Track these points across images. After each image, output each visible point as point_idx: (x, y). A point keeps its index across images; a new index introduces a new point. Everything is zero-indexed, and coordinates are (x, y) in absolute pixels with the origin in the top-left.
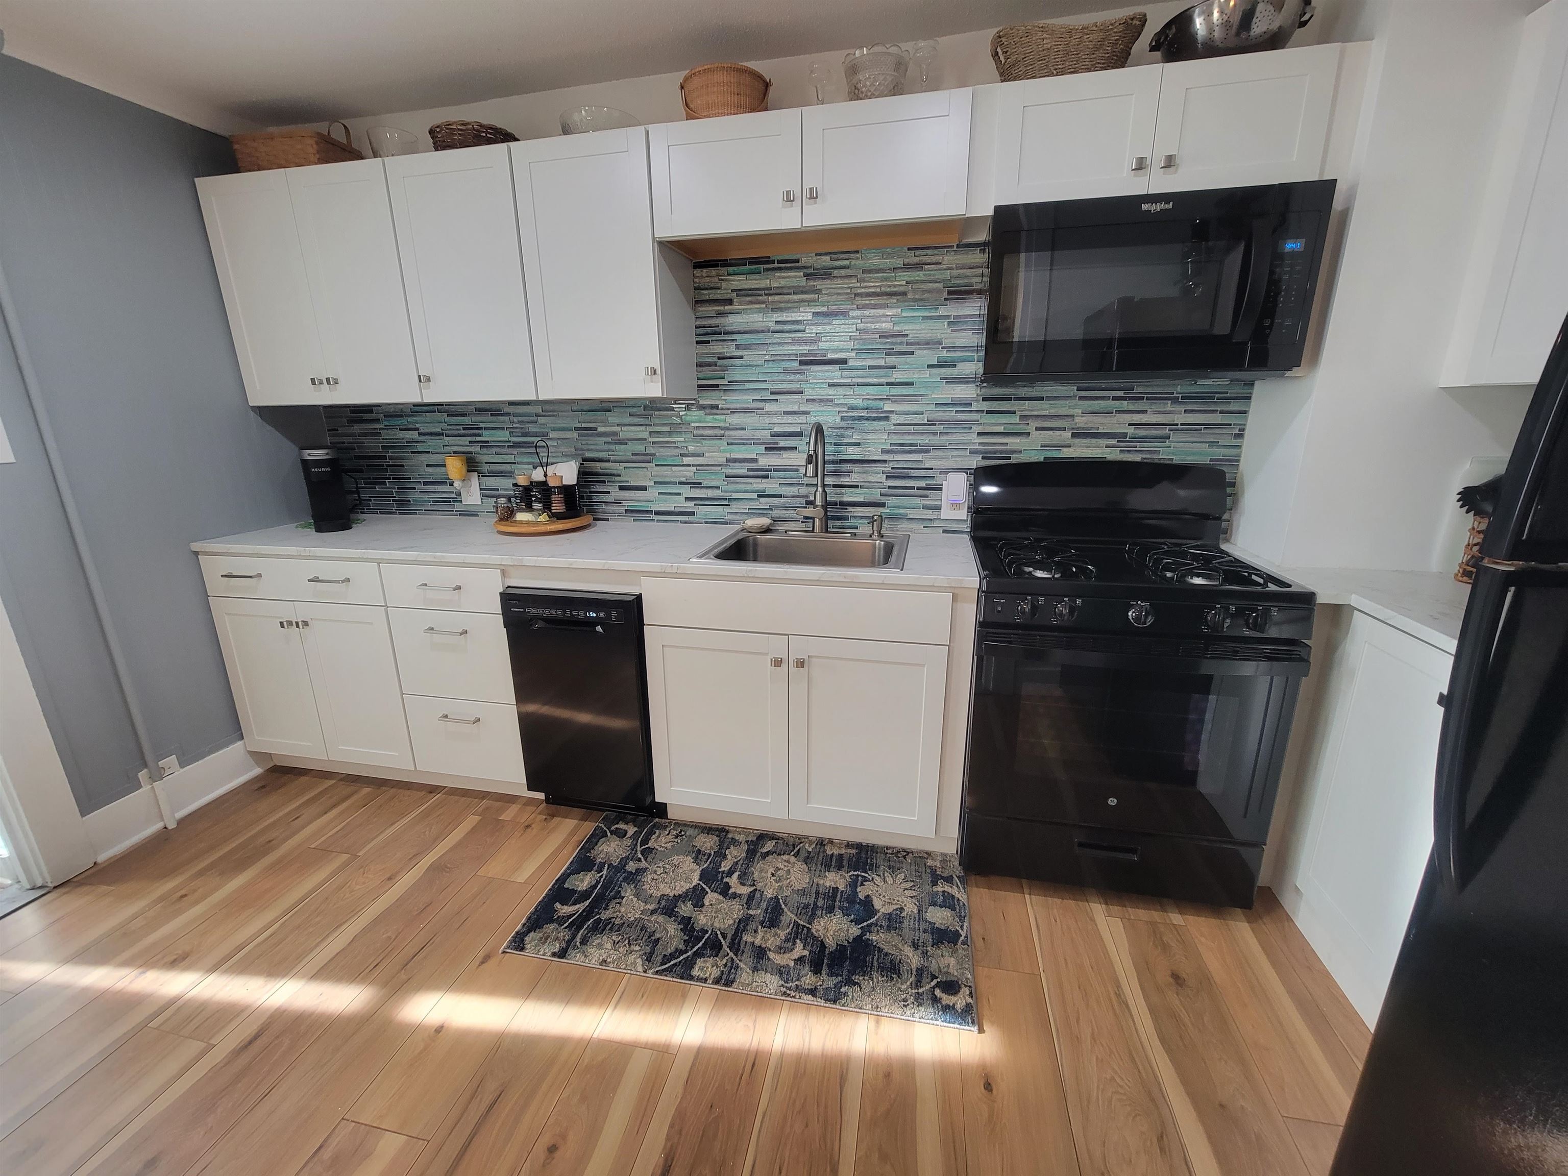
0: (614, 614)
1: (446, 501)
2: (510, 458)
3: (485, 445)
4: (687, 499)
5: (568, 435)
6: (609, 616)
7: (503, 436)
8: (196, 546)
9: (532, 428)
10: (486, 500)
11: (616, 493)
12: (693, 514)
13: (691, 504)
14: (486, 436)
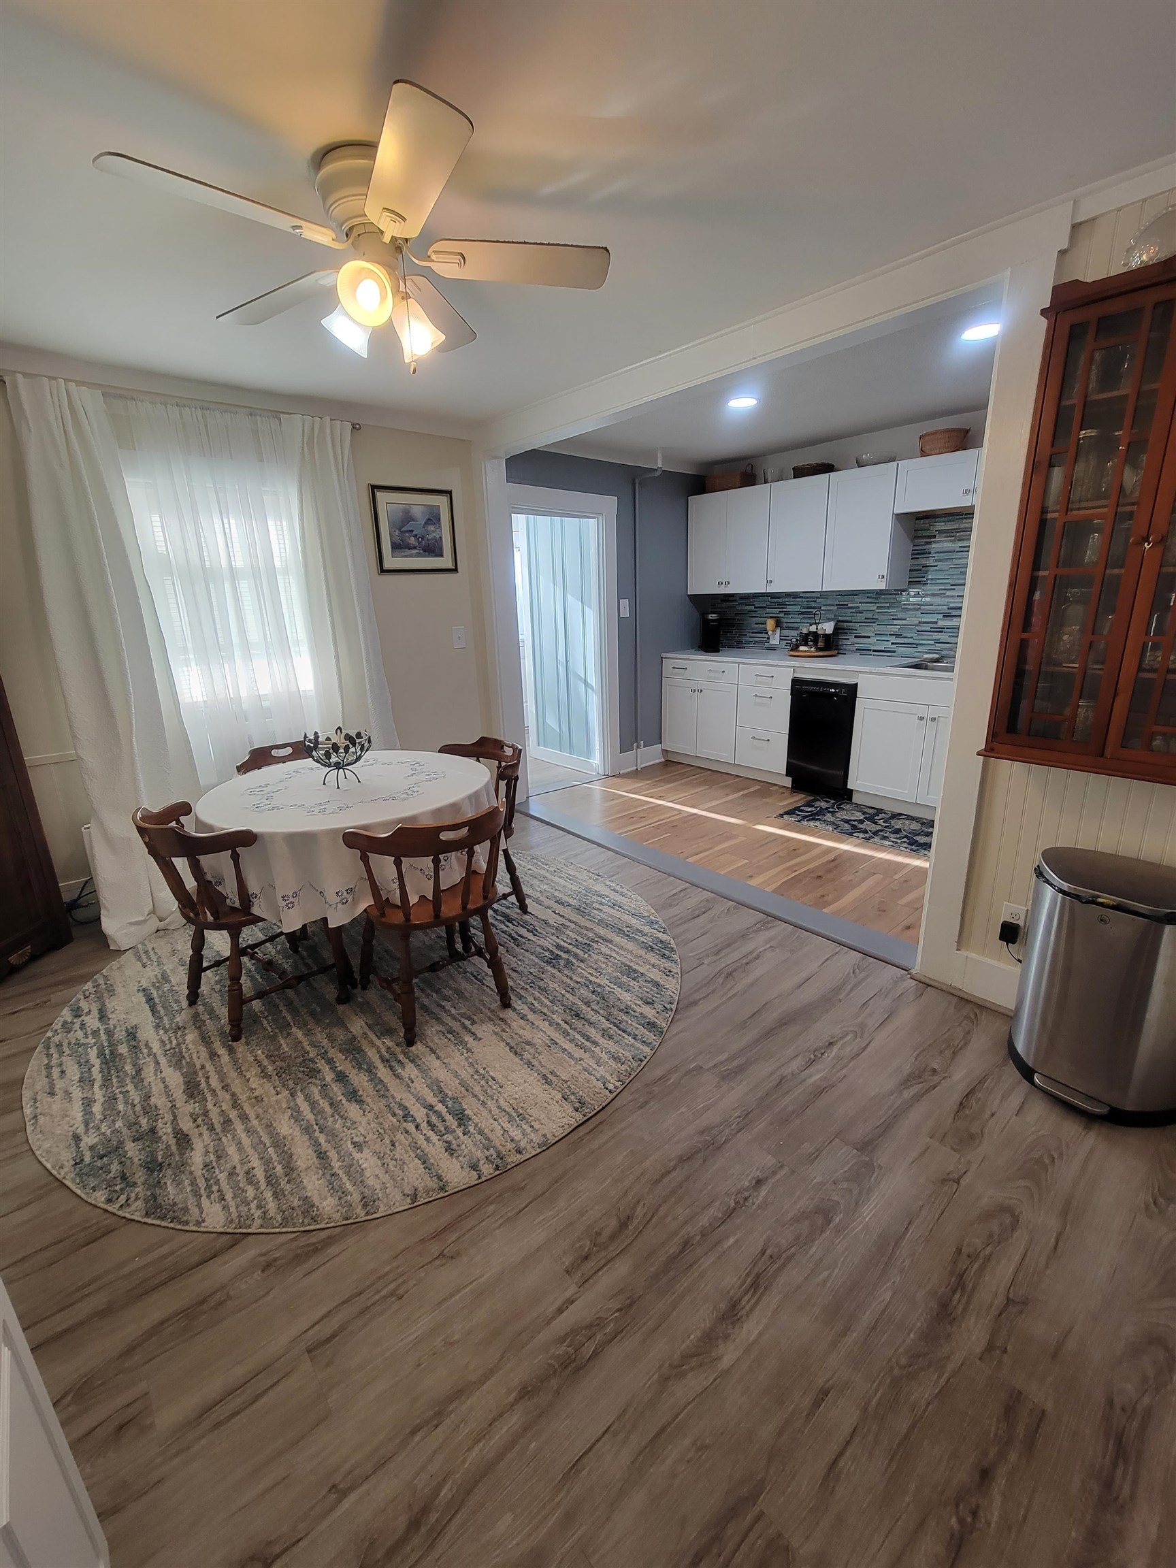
0: (843, 690)
1: (761, 642)
2: (798, 620)
3: (787, 613)
4: (892, 643)
5: (831, 608)
6: (840, 692)
7: (797, 608)
8: (663, 655)
9: (813, 605)
10: (782, 642)
11: (852, 639)
12: (895, 652)
13: (895, 646)
14: (789, 608)
